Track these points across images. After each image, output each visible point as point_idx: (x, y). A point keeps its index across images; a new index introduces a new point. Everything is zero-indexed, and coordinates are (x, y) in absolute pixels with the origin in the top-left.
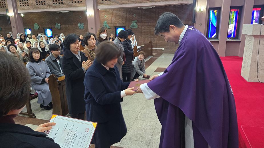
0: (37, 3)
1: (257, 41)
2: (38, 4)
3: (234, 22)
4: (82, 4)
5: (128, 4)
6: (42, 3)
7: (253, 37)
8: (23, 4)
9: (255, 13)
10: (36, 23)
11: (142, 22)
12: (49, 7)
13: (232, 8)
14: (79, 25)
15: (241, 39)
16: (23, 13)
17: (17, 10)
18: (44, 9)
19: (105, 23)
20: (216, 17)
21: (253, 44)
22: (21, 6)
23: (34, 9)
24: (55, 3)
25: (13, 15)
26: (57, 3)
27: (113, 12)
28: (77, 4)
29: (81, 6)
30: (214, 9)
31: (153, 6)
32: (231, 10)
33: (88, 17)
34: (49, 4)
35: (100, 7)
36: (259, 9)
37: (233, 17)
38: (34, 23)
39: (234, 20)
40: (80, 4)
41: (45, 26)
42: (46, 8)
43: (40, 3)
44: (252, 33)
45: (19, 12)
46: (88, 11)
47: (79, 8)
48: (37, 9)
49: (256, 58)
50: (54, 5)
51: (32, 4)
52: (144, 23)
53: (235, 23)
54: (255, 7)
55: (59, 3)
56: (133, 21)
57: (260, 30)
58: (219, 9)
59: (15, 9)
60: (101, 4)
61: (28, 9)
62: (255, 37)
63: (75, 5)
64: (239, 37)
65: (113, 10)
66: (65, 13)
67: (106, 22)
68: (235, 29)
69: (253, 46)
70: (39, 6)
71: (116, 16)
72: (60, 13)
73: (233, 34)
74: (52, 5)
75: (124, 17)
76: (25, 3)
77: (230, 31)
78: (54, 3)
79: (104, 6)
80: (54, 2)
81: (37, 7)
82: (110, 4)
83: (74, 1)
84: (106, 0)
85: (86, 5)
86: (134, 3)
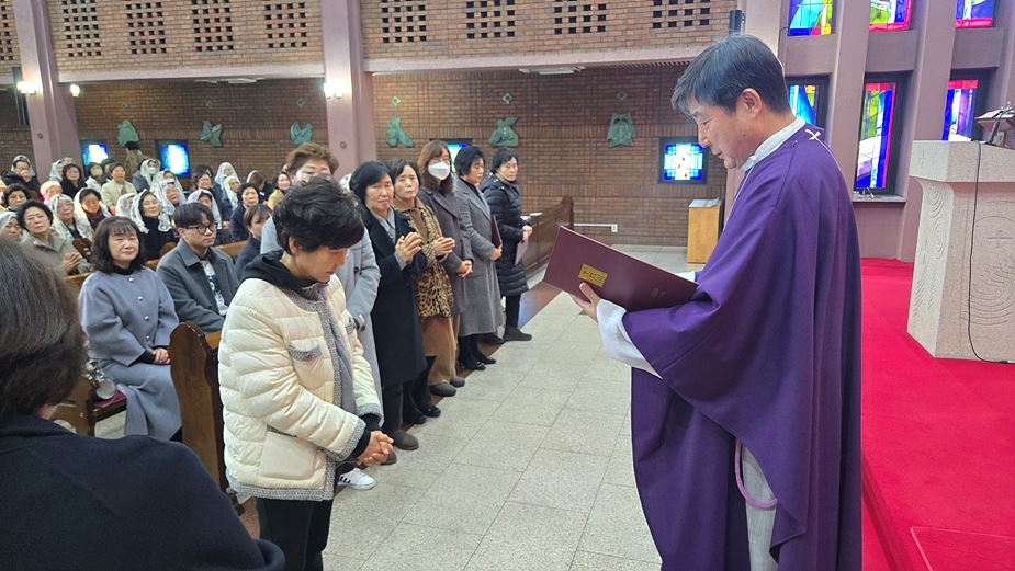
0: (134, 47)
1: (967, 202)
2: (138, 51)
3: (879, 131)
4: (308, 54)
5: (484, 55)
6: (153, 46)
7: (951, 191)
8: (80, 50)
9: (958, 96)
10: (126, 123)
11: (535, 124)
12: (181, 64)
13: (870, 78)
14: (293, 131)
15: (905, 194)
16: (76, 83)
17: (55, 70)
18: (160, 67)
19: (394, 127)
20: (811, 112)
21: (951, 217)
22: (71, 55)
23: (120, 67)
24: (204, 49)
25: (41, 89)
26: (210, 48)
27: (426, 83)
28: (288, 52)
29: (302, 60)
30: (803, 80)
31: (576, 65)
32: (868, 87)
33: (328, 101)
34: (179, 50)
35: (377, 66)
36: (974, 84)
37: (876, 111)
38: (121, 123)
39: (880, 122)
40: (302, 53)
41: (159, 135)
42: (170, 67)
43: (144, 47)
44: (948, 174)
45: (63, 78)
46: (329, 79)
47: (298, 66)
48: (132, 67)
49: (963, 267)
50: (198, 53)
51: (114, 49)
52: (543, 127)
53: (884, 134)
54: (958, 76)
55: (220, 48)
56: (500, 122)
57: (976, 163)
58: (823, 81)
59: (49, 68)
60: (380, 54)
61: (99, 70)
62: (958, 187)
63: (280, 54)
64: (897, 189)
65: (424, 78)
66: (241, 85)
67: (397, 121)
68: (882, 157)
69: (952, 225)
70: (140, 57)
71: (437, 100)
72: (223, 85)
73: (874, 176)
74: (192, 54)
75: (468, 104)
76: (89, 45)
77: (866, 163)
78: (199, 49)
79: (393, 60)
80: (198, 44)
81: (132, 61)
82: (416, 56)
83: (276, 40)
84: (399, 40)
85: (321, 59)
86: (506, 52)
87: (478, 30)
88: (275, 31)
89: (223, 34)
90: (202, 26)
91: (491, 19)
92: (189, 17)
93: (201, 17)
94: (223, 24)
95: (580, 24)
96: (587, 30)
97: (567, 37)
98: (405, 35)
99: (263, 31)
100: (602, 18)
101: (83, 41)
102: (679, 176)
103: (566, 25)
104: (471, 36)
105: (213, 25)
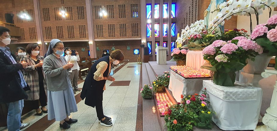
6: (61, 37)
12: (66, 40)
14: (82, 49)
16: (47, 43)
18: (62, 40)
19: (98, 48)
20: (150, 45)
22: (47, 38)
25: (41, 43)
26: (71, 38)
28: (83, 38)
29: (85, 39)
30: (149, 42)
32: (156, 43)
33: (89, 44)
34: (66, 38)
35: (96, 40)
36: (166, 43)
42: (64, 40)
45: (45, 42)
46: (89, 42)
50: (69, 38)
54: (164, 42)
56: (113, 47)
58: (151, 42)
59: (43, 41)
60: (97, 38)
82: (102, 39)
83: (81, 36)
84: (99, 37)
85: (88, 39)
86: (114, 38)
87: (110, 36)
88: (81, 35)
89: (73, 36)
90: (69, 34)
91: (112, 34)
92: (67, 33)
93: (69, 33)
94: (73, 34)
95: (123, 35)
96: (124, 36)
97: (121, 37)
98: (100, 36)
99: (79, 35)
100: (126, 35)
101: (49, 37)
102: (136, 54)
103: (121, 35)
104: (109, 36)
105: (71, 34)
